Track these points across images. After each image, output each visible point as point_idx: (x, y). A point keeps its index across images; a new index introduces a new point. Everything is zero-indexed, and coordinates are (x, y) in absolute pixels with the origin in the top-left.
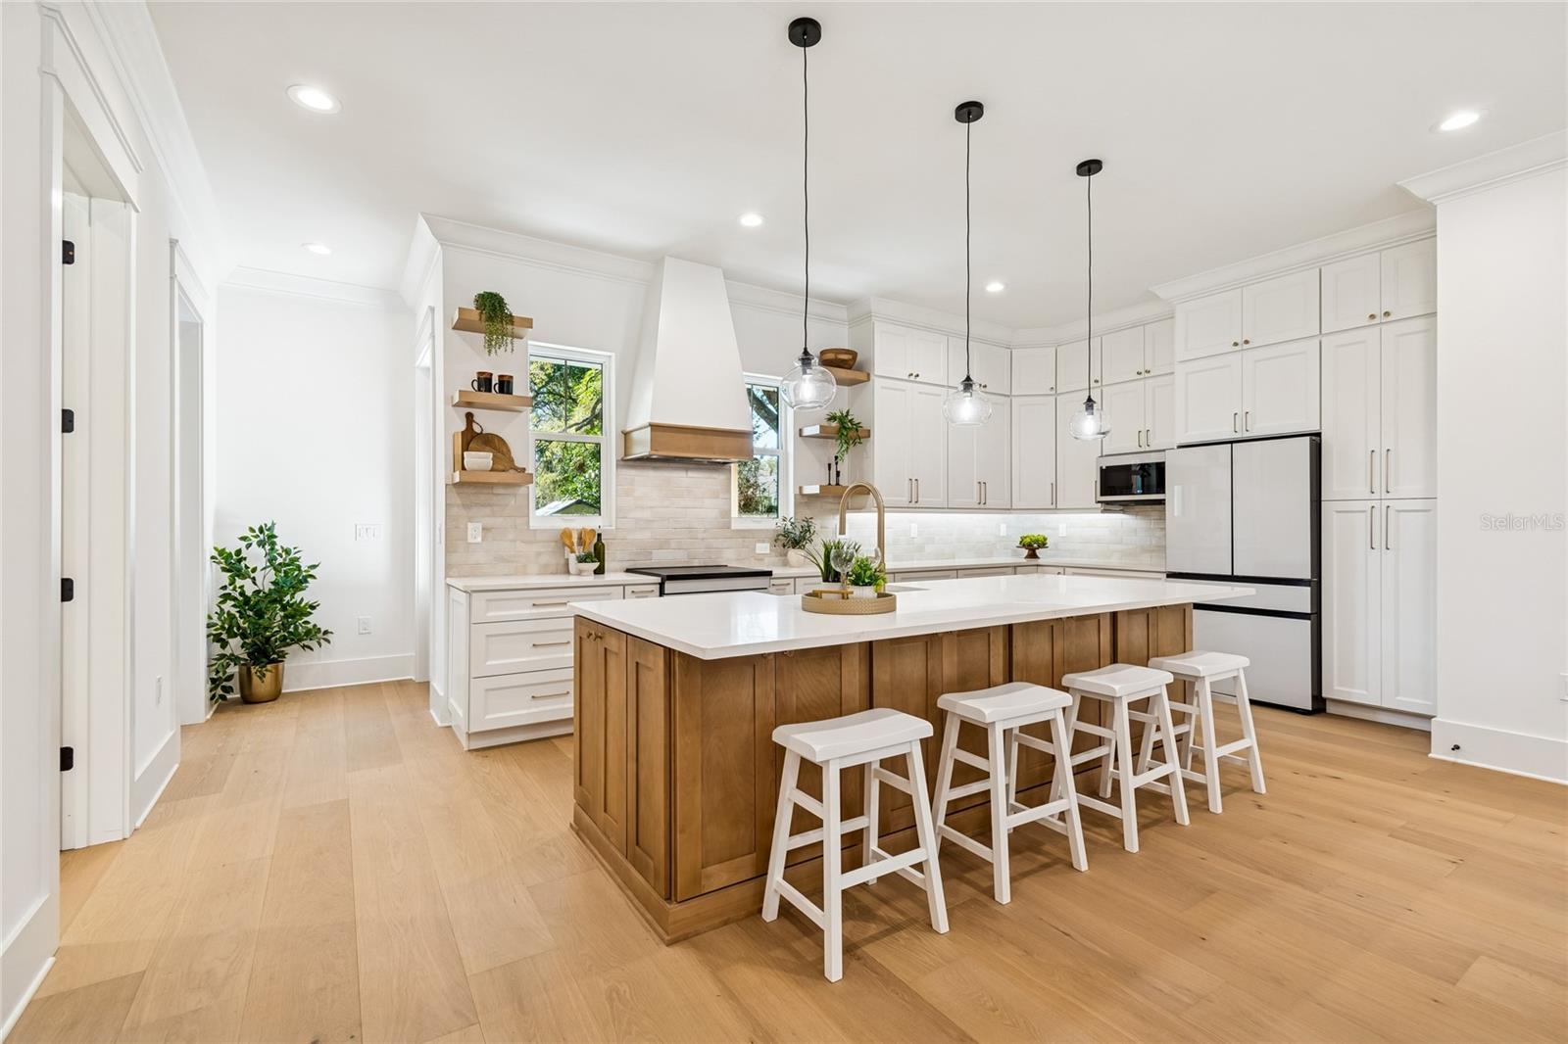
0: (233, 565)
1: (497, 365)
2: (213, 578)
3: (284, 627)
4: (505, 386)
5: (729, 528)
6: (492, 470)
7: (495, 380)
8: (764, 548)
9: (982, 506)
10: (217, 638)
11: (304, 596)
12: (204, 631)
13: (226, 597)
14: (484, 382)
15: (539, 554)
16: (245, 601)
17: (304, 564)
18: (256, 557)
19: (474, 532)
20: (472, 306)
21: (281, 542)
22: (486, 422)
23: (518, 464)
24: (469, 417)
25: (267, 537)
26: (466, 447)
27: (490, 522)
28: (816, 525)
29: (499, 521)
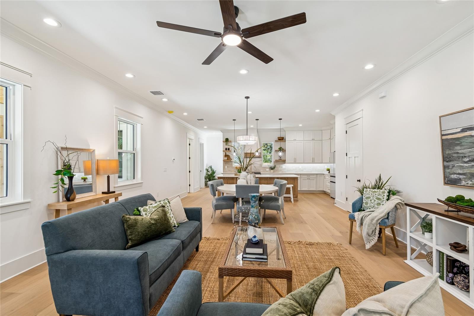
0: (207, 170)
1: (227, 147)
2: (205, 172)
3: (213, 178)
4: (229, 149)
5: (261, 166)
6: (227, 159)
7: (227, 149)
8: (268, 170)
9: (313, 162)
10: (205, 179)
11: (214, 175)
12: (204, 178)
13: (207, 174)
14: (226, 149)
15: (234, 170)
16: (208, 175)
17: (215, 171)
18: (210, 170)
19: (226, 167)
20: (225, 140)
21: (212, 168)
22: (228, 154)
23: (231, 158)
24: (226, 153)
25: (211, 167)
26: (225, 157)
27: (228, 166)
28: (277, 166)
29: (229, 166)
